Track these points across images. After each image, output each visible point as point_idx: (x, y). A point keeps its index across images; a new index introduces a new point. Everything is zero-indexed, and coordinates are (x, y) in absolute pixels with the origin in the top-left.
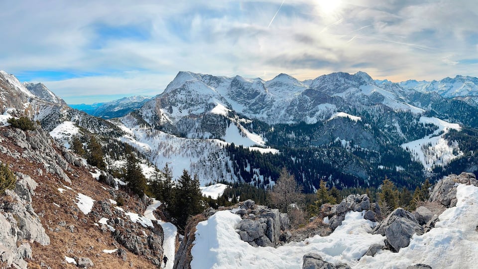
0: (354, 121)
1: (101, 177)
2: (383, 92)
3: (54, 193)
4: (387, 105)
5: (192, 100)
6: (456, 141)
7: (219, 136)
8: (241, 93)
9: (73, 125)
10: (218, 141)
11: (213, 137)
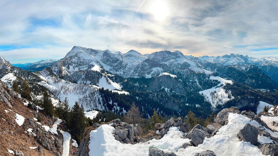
0: (172, 78)
1: (29, 105)
2: (189, 62)
3: (3, 113)
4: (191, 69)
5: (81, 62)
6: (230, 90)
7: (95, 83)
8: (109, 60)
9: (13, 75)
10: (95, 86)
11: (92, 84)
